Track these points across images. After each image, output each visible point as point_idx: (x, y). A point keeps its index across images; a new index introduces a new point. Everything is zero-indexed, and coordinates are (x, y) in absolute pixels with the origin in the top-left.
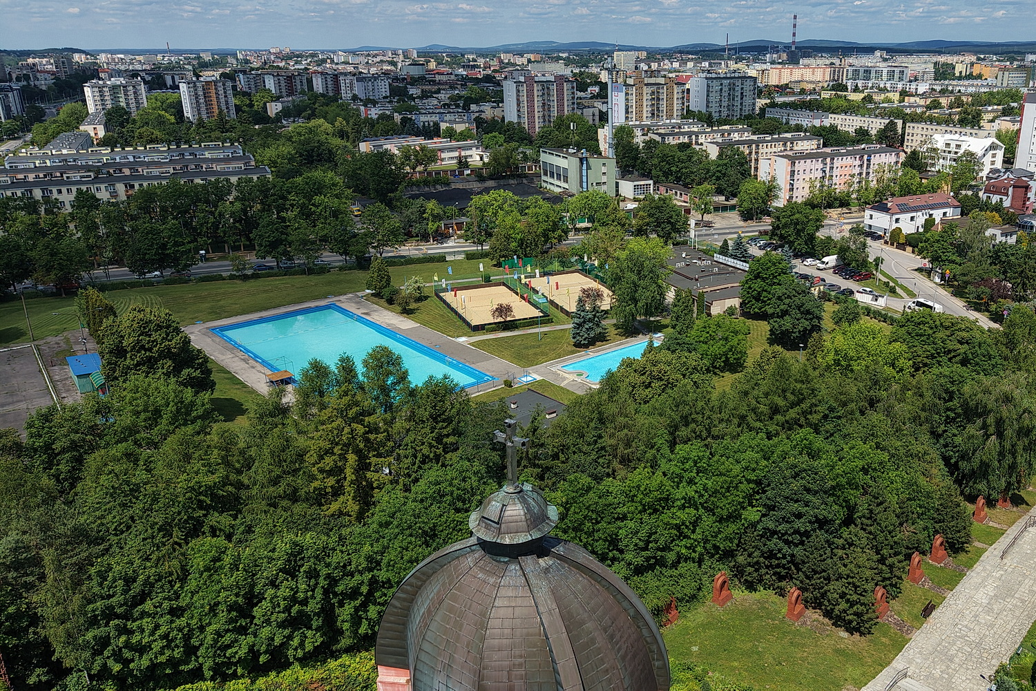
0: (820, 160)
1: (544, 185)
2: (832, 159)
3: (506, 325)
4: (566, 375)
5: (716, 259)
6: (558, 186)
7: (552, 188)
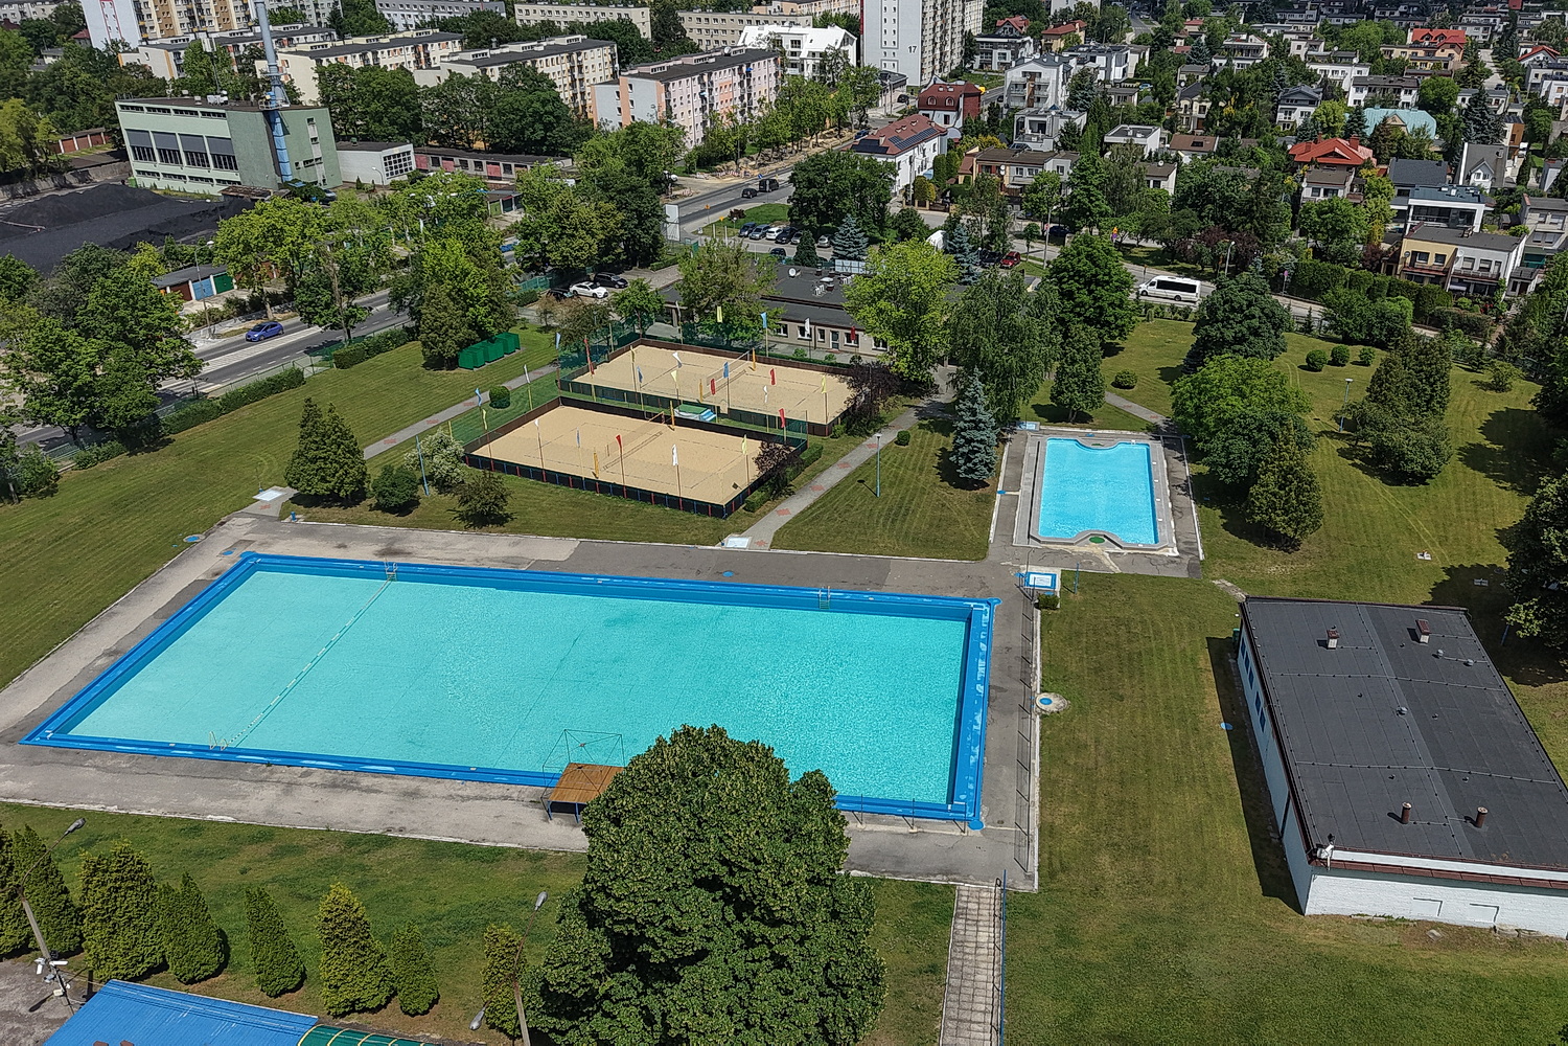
0: (696, 77)
1: (145, 180)
2: (710, 75)
3: (773, 483)
4: (1076, 548)
5: (838, 269)
6: (197, 179)
7: (177, 185)
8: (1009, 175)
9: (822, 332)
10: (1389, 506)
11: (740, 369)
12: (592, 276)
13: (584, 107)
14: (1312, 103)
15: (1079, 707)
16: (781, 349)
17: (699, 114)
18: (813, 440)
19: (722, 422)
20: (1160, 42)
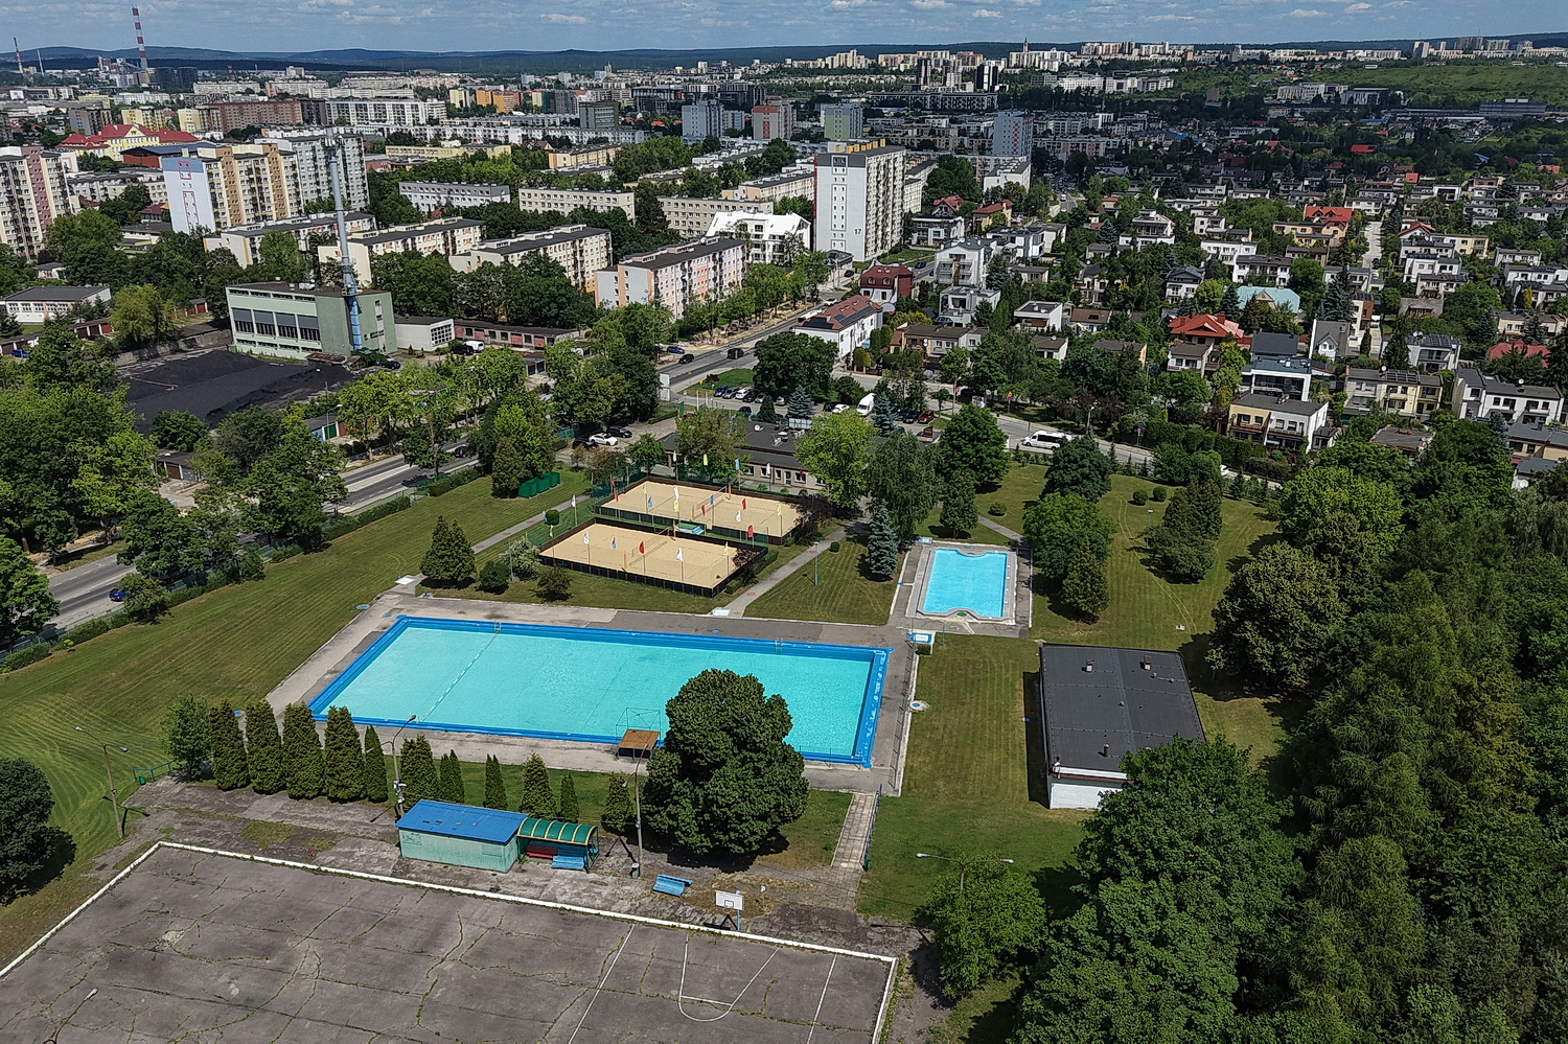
0: (679, 265)
1: (244, 347)
2: (690, 262)
3: (744, 576)
4: (947, 619)
5: (791, 425)
6: (286, 347)
7: (269, 351)
8: (931, 346)
9: (779, 472)
10: (1167, 597)
11: (720, 498)
12: (605, 429)
13: (583, 283)
14: (1196, 280)
15: (936, 708)
16: (748, 484)
17: (680, 294)
18: (771, 547)
19: (708, 535)
20: (1075, 220)
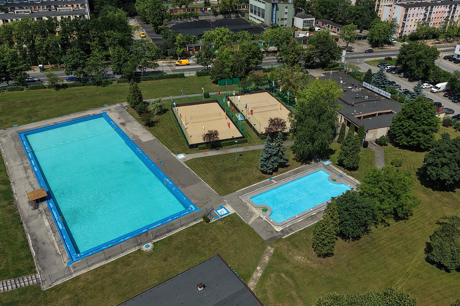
0: (424, 7)
1: (250, 18)
3: (213, 145)
4: (254, 208)
5: (363, 85)
6: (258, 20)
7: (255, 20)
